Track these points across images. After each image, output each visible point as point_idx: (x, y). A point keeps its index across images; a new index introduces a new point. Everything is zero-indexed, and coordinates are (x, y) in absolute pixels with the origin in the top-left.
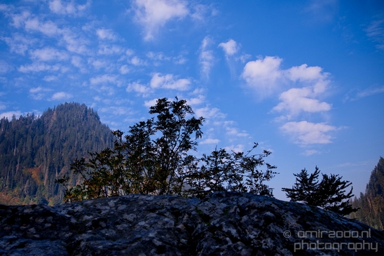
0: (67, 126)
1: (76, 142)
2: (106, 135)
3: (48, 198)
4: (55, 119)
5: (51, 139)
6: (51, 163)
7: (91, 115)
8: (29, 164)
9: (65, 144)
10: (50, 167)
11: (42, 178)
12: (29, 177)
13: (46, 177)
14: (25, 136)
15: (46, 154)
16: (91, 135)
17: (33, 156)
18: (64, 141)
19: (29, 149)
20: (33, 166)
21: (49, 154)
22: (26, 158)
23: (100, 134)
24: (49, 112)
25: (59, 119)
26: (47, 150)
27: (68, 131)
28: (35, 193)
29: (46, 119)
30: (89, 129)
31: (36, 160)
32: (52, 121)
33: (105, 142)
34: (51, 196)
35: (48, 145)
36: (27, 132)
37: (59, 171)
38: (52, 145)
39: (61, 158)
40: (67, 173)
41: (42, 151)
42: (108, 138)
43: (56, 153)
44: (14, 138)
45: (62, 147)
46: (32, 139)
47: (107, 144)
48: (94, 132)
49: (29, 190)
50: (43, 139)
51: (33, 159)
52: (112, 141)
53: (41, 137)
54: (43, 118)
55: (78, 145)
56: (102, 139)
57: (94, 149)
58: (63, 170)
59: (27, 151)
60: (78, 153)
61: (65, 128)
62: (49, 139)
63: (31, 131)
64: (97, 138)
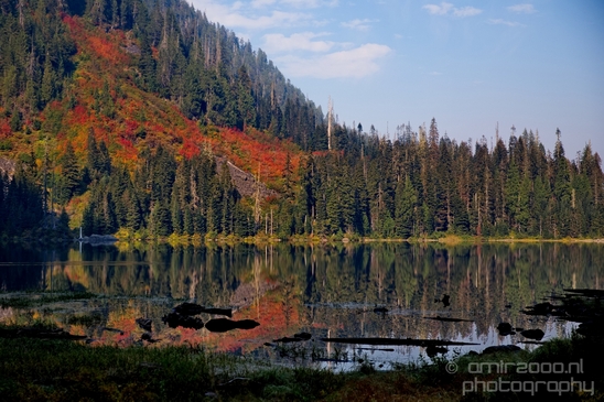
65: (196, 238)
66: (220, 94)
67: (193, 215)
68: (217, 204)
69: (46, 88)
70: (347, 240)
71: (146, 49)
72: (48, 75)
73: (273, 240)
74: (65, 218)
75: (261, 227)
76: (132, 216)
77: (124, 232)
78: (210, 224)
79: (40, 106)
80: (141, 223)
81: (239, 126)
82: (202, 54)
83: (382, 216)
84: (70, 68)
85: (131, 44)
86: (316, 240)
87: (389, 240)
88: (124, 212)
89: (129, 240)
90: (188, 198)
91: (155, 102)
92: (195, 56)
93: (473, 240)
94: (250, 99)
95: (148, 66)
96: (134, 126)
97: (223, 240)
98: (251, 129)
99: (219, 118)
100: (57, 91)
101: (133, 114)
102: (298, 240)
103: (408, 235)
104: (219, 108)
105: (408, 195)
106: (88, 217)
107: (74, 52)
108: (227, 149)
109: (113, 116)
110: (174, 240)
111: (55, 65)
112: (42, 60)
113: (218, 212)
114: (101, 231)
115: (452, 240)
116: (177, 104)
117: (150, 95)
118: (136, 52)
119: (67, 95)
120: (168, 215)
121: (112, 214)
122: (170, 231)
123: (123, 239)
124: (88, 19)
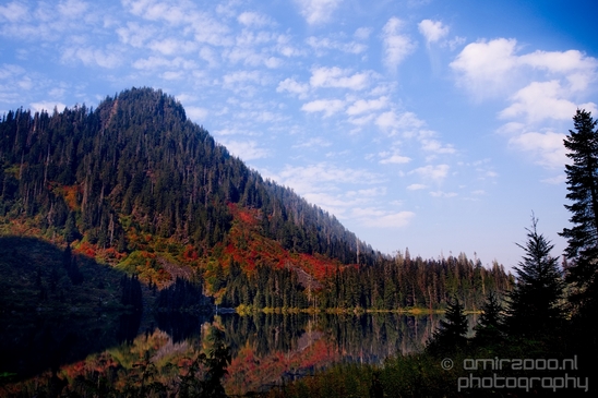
0: (131, 123)
1: (138, 149)
2: (186, 139)
3: (84, 231)
4: (115, 112)
5: (103, 143)
6: (97, 179)
7: (169, 106)
8: (65, 179)
9: (122, 152)
10: (94, 186)
11: (81, 201)
12: (61, 199)
13: (85, 200)
14: (66, 138)
15: (92, 165)
16: (165, 138)
17: (74, 167)
18: (124, 147)
19: (69, 159)
20: (72, 184)
21: (96, 166)
22: (62, 171)
23: (178, 137)
24: (109, 102)
25: (120, 112)
26: (94, 159)
27: (130, 131)
28: (63, 222)
29: (103, 112)
30: (163, 129)
31: (78, 174)
32: (111, 116)
33: (185, 149)
34: (88, 228)
35: (96, 152)
37: (107, 192)
38: (104, 151)
39: (114, 171)
40: (121, 195)
41: (87, 160)
42: (188, 142)
43: (107, 164)
44: (49, 142)
45: (118, 156)
46: (76, 144)
47: (188, 152)
48: (169, 133)
49: (55, 217)
50: (91, 143)
51: (75, 173)
52: (195, 148)
53: (89, 140)
54: (98, 110)
55: (140, 152)
56: (180, 144)
57: (166, 159)
58: (114, 191)
59: (65, 160)
60: (139, 165)
61: (127, 126)
62: (98, 143)
63: (76, 131)
64: (173, 142)
65: (277, 309)
66: (300, 237)
67: (275, 298)
68: (287, 293)
69: (215, 237)
70: (357, 311)
71: (266, 217)
72: (217, 230)
73: (317, 310)
74: (213, 299)
75: (311, 304)
76: (246, 298)
77: (242, 306)
78: (285, 302)
79: (212, 245)
80: (251, 301)
81: (310, 252)
82: (292, 218)
83: (377, 298)
84: (228, 227)
85: (259, 215)
86: (340, 311)
88: (242, 296)
89: (244, 310)
90: (274, 289)
91: (268, 242)
92: (289, 219)
93: (427, 311)
94: (316, 239)
95: (266, 225)
96: (256, 254)
97: (291, 310)
98: (317, 254)
99: (299, 249)
100: (220, 238)
101: (255, 248)
102: (330, 311)
103: (391, 308)
104: (299, 244)
105: (391, 287)
106: (224, 299)
107: (232, 219)
108: (302, 264)
109: (245, 249)
110: (266, 310)
111: (221, 226)
112: (214, 224)
113: (289, 296)
114: (230, 306)
115: (416, 311)
116: (279, 243)
117: (266, 239)
118: (261, 218)
119: (225, 240)
120: (264, 298)
121: (236, 297)
122: (264, 306)
123: (241, 310)
124: (240, 204)
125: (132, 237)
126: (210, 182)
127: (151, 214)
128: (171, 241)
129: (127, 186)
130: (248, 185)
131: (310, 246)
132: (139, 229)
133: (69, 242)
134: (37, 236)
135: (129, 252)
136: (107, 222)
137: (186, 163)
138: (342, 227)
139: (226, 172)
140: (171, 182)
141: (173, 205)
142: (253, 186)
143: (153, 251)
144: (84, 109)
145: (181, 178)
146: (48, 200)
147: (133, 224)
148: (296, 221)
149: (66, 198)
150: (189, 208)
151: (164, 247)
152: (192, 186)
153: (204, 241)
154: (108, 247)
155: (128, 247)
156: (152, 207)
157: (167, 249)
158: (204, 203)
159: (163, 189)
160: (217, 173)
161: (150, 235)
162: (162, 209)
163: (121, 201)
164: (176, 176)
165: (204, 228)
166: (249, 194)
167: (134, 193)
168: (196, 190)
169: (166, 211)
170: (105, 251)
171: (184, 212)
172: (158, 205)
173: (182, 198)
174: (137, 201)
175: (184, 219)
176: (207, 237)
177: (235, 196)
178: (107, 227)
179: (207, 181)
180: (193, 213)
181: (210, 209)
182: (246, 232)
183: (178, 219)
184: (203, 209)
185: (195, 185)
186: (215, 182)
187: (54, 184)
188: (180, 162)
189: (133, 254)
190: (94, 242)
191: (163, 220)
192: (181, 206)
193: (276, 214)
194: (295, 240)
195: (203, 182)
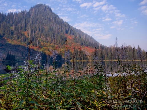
0: (38, 14)
1: (41, 21)
2: (53, 17)
5: (32, 20)
6: (32, 29)
7: (48, 9)
8: (24, 30)
9: (37, 22)
10: (31, 31)
11: (29, 35)
12: (24, 35)
13: (30, 35)
14: (23, 19)
15: (30, 26)
16: (47, 17)
17: (26, 26)
18: (37, 20)
19: (24, 24)
20: (26, 31)
21: (31, 26)
22: (23, 28)
23: (51, 17)
24: (32, 8)
25: (35, 11)
26: (30, 24)
27: (38, 16)
28: (26, 41)
29: (31, 11)
30: (47, 15)
31: (27, 28)
32: (33, 12)
33: (53, 20)
35: (31, 22)
36: (23, 17)
37: (35, 32)
38: (32, 22)
39: (35, 27)
40: (38, 33)
41: (29, 25)
42: (54, 18)
43: (34, 25)
44: (19, 20)
45: (36, 23)
46: (25, 20)
47: (54, 21)
48: (48, 16)
49: (23, 39)
50: (29, 20)
51: (26, 28)
52: (55, 20)
53: (29, 19)
54: (30, 11)
55: (42, 22)
56: (52, 19)
57: (48, 23)
58: (36, 32)
59: (23, 25)
60: (42, 25)
61: (37, 15)
62: (31, 20)
63: (25, 17)
64: (50, 18)
66: (84, 42)
68: (83, 56)
71: (75, 37)
73: (91, 61)
74: (64, 58)
75: (89, 59)
78: (82, 59)
79: (62, 45)
81: (87, 46)
83: (106, 57)
84: (66, 40)
85: (73, 37)
87: (107, 61)
88: (71, 58)
90: (79, 56)
92: (81, 38)
94: (89, 43)
95: (75, 39)
96: (73, 47)
97: (84, 61)
98: (89, 47)
99: (84, 45)
100: (64, 43)
101: (73, 45)
103: (110, 60)
104: (84, 44)
107: (66, 38)
108: (85, 49)
109: (71, 46)
111: (64, 40)
112: (62, 39)
113: (83, 57)
116: (79, 44)
117: (76, 43)
118: (74, 38)
120: (77, 58)
122: (77, 60)
123: (71, 61)
124: (68, 34)
125: (42, 44)
126: (60, 29)
127: (46, 37)
128: (52, 44)
129: (39, 31)
130: (70, 29)
131: (87, 45)
132: (44, 42)
133: (28, 45)
134: (20, 44)
135: (42, 47)
136: (36, 40)
137: (54, 24)
138: (94, 39)
139: (64, 26)
140: (50, 29)
141: (52, 35)
142: (71, 29)
143: (47, 47)
144: (26, 11)
145: (53, 28)
146: (21, 35)
147: (42, 40)
148: (83, 38)
149: (25, 35)
150: (56, 36)
151: (50, 46)
152: (56, 30)
153: (60, 44)
154: (37, 46)
155: (42, 46)
156: (46, 36)
157: (51, 46)
158: (59, 34)
159: (49, 31)
160: (62, 26)
161: (46, 43)
162: (49, 36)
163: (38, 35)
164: (52, 28)
165: (60, 41)
166: (70, 32)
167: (41, 32)
168: (57, 31)
169: (50, 37)
170: (36, 47)
171: (54, 37)
172: (48, 35)
173: (53, 34)
174: (42, 34)
175: (54, 39)
176: (61, 43)
177: (67, 32)
178: (36, 42)
179: (59, 29)
180: (57, 37)
181: (61, 36)
182: (70, 41)
183: (53, 39)
184: (59, 36)
185: (57, 30)
186: (61, 29)
187: (21, 31)
188: (52, 24)
189: (43, 48)
190: (34, 45)
191: (49, 39)
192: (53, 35)
193: (78, 36)
194: (83, 43)
195: (58, 29)
